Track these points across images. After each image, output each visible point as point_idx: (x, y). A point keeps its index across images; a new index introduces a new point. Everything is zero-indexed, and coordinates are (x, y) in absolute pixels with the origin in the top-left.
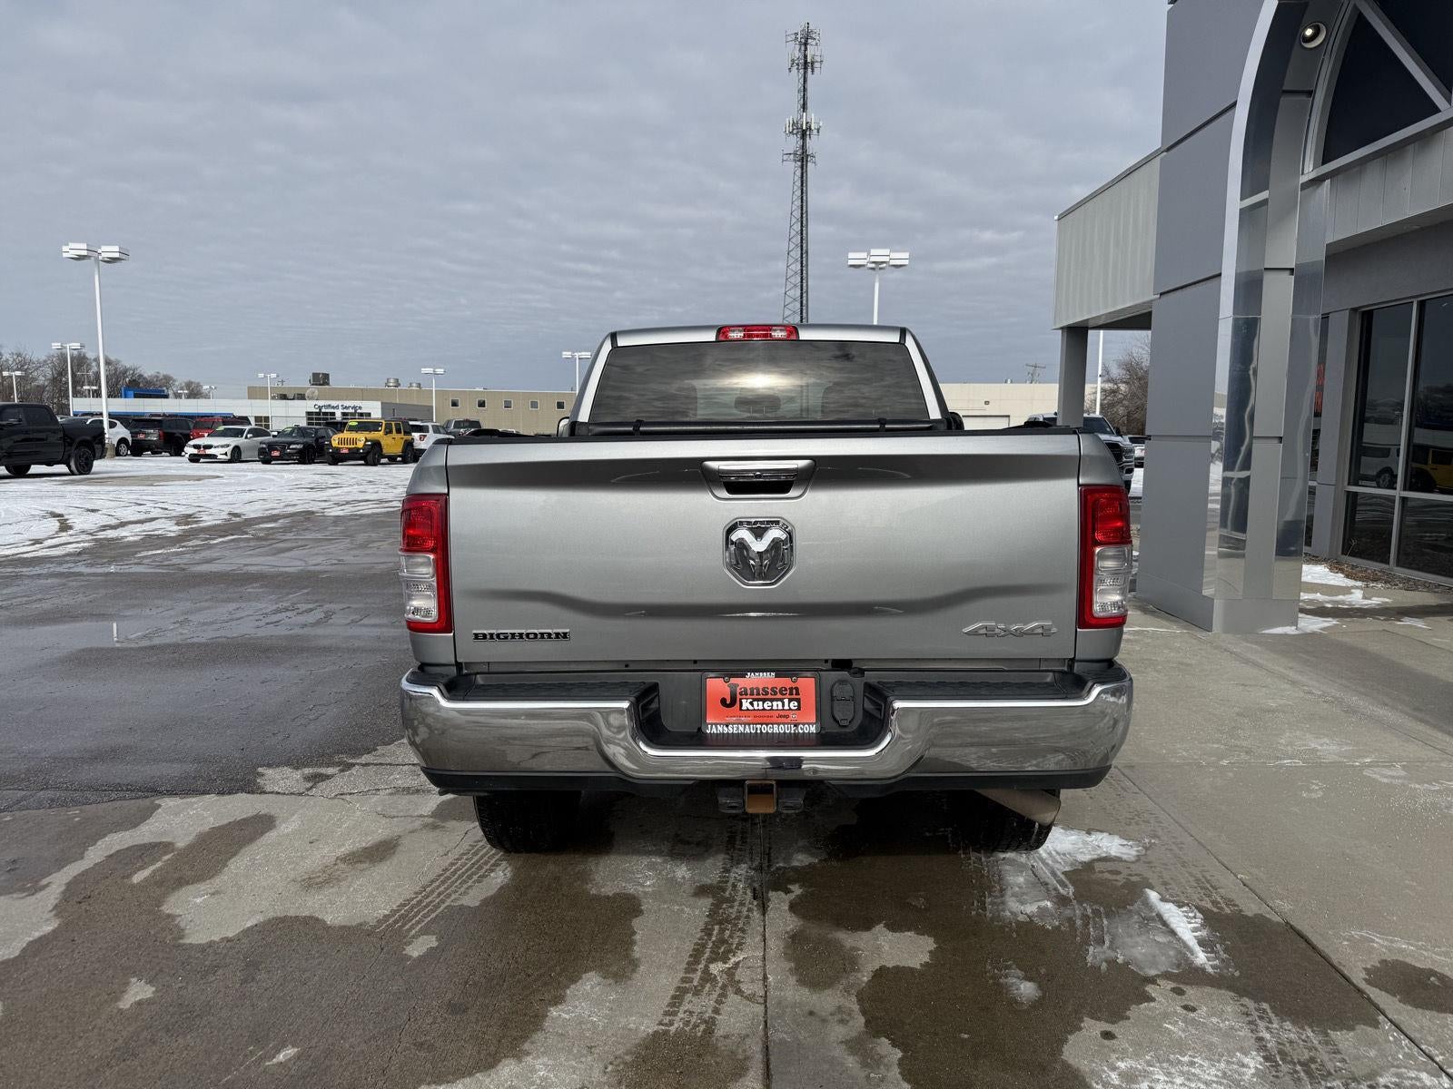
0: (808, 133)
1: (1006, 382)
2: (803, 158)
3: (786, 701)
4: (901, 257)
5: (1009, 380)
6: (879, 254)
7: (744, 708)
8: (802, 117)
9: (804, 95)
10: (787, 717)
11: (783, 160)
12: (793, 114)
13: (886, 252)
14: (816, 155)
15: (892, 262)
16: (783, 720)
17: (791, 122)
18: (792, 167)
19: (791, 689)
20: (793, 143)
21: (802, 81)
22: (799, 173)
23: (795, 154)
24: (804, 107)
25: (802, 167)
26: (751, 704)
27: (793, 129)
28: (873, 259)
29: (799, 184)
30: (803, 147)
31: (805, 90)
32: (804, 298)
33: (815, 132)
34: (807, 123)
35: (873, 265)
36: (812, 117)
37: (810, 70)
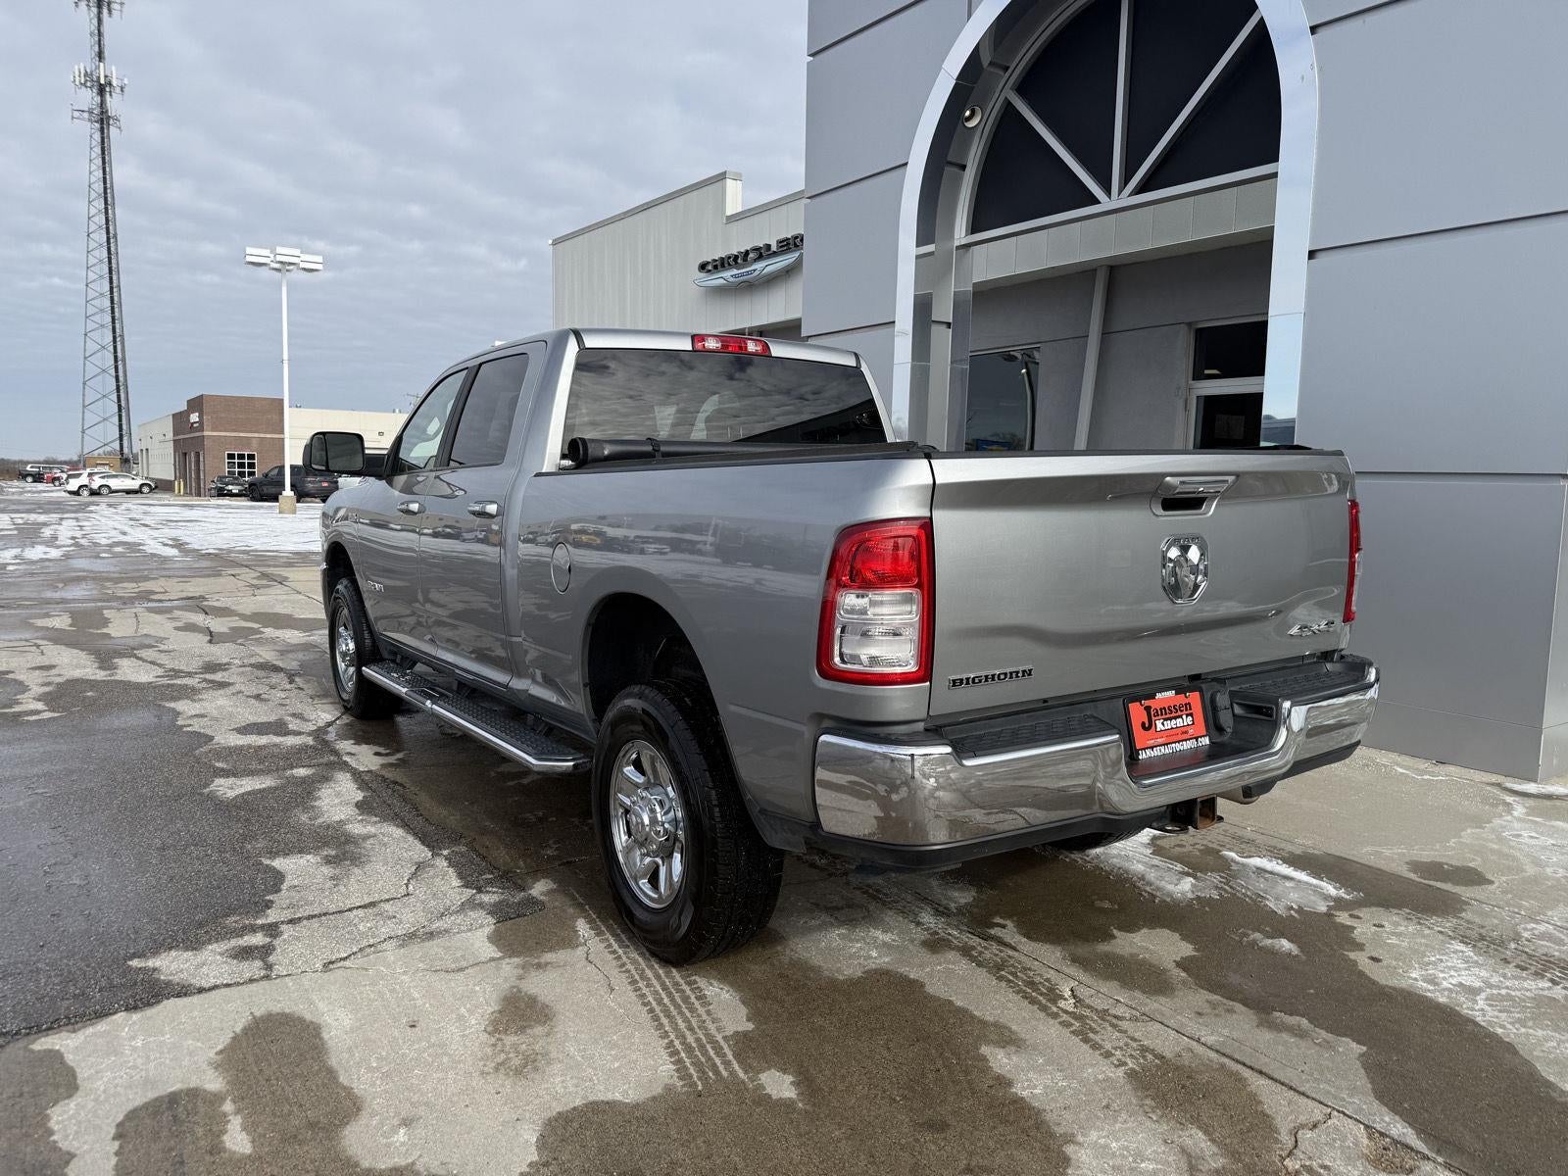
0: (108, 89)
1: (394, 411)
2: (104, 120)
3: (1184, 717)
4: (313, 260)
5: (397, 411)
6: (286, 253)
7: (1158, 729)
8: (98, 67)
9: (100, 40)
10: (1186, 732)
11: (73, 118)
12: (85, 63)
13: (297, 252)
14: (121, 119)
15: (302, 265)
16: (1185, 736)
17: (83, 72)
18: (88, 129)
19: (1186, 704)
20: (88, 98)
21: (95, 21)
22: (97, 136)
23: (91, 112)
24: (100, 56)
25: (102, 130)
26: (1163, 724)
27: (86, 81)
28: (279, 258)
29: (98, 150)
30: (102, 104)
31: (100, 34)
32: (115, 294)
33: (118, 90)
34: (106, 77)
35: (277, 266)
36: (111, 70)
37: (105, 11)
